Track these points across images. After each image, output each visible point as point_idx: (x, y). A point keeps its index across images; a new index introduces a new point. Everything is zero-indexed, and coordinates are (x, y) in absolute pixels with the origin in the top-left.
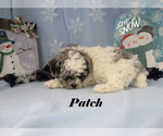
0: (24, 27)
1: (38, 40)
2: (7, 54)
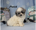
0: (7, 10)
2: (3, 16)
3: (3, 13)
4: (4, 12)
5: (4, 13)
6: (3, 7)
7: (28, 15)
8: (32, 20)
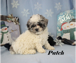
0: (13, 20)
1: (20, 26)
2: (5, 33)
3: (5, 26)
4: (7, 25)
5: (8, 27)
6: (5, 14)
7: (59, 30)
8: (68, 40)
